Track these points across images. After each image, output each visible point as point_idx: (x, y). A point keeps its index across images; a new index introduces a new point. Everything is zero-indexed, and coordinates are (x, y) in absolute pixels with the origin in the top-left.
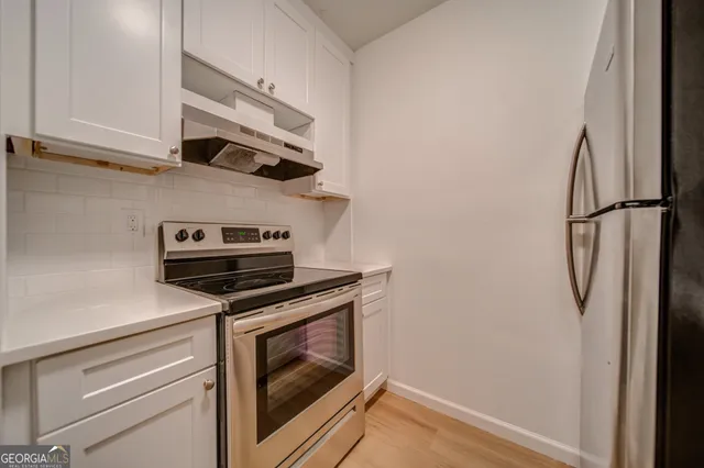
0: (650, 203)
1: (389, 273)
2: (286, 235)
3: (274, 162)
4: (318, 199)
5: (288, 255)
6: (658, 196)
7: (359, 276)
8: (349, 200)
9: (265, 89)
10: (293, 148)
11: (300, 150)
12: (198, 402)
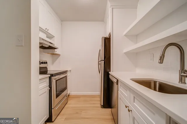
0: (103, 60)
1: (70, 71)
2: (46, 63)
3: (47, 46)
4: (51, 54)
5: (46, 68)
6: (104, 60)
7: (67, 71)
8: (60, 55)
9: (47, 30)
10: (51, 43)
11: (52, 44)
12: (47, 92)
